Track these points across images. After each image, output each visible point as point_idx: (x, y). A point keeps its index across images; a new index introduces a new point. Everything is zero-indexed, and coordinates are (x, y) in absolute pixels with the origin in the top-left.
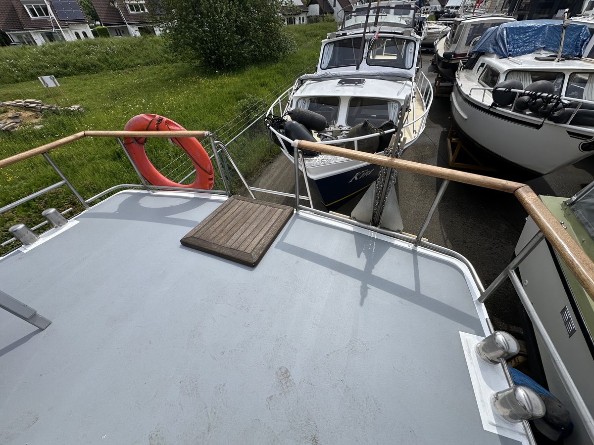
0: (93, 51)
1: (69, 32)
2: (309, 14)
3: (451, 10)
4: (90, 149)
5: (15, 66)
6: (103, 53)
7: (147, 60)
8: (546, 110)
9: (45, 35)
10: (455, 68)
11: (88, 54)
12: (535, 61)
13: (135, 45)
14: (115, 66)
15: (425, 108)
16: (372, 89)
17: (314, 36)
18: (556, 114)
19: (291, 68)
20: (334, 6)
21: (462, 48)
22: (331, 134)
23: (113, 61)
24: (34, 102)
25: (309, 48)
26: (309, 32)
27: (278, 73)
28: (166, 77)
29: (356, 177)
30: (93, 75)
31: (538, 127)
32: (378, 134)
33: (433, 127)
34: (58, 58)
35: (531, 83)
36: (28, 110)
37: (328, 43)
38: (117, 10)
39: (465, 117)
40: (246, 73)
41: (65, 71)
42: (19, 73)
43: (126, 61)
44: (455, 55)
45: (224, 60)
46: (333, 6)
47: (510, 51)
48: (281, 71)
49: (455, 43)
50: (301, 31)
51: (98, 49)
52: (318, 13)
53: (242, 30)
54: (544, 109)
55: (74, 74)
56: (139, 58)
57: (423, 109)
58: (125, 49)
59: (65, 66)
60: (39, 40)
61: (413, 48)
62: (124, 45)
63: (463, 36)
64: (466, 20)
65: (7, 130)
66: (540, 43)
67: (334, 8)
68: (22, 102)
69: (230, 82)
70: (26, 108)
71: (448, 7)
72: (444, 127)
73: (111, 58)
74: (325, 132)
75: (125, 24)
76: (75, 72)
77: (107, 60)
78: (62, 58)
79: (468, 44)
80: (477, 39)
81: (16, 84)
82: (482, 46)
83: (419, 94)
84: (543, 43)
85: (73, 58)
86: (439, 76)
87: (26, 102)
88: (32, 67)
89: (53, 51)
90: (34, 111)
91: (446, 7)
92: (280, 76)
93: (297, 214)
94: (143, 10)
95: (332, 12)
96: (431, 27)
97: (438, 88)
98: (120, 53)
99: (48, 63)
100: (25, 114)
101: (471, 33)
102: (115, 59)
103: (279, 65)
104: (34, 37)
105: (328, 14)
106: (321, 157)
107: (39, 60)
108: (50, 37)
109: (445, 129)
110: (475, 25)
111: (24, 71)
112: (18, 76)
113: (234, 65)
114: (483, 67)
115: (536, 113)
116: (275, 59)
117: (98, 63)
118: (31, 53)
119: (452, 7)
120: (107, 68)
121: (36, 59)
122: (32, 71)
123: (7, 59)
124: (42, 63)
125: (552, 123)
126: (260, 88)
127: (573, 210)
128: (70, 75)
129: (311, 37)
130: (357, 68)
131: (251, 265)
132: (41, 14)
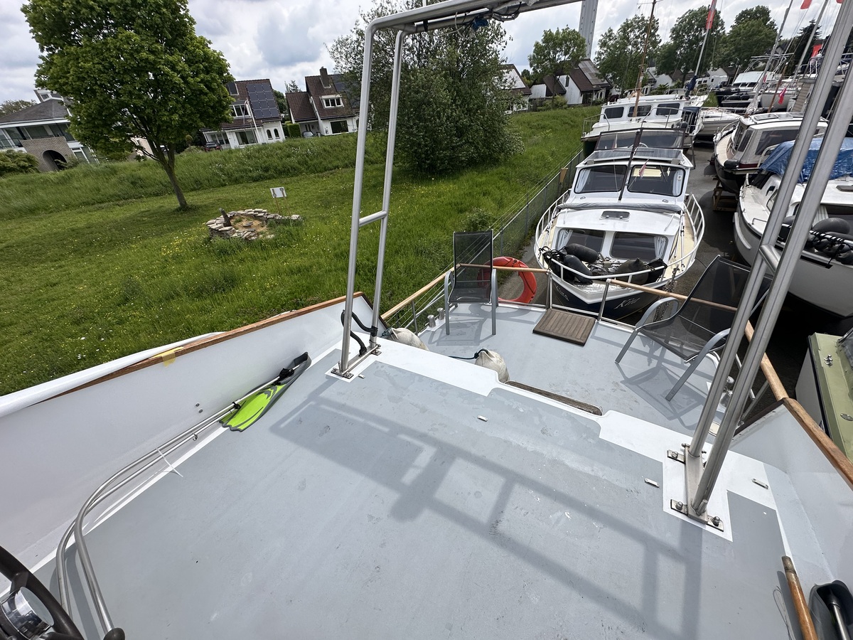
0: (294, 153)
1: (262, 130)
2: (532, 97)
3: (742, 88)
4: (322, 261)
5: (222, 170)
6: (303, 155)
7: (346, 162)
8: (831, 251)
9: (239, 135)
10: (740, 181)
11: (289, 156)
12: (837, 191)
13: (335, 146)
14: (313, 168)
15: (696, 238)
16: (638, 223)
17: (542, 128)
18: (842, 255)
19: (516, 172)
20: (567, 85)
21: (750, 156)
22: (602, 266)
23: (313, 163)
24: (261, 211)
25: (536, 144)
26: (535, 124)
27: (502, 178)
28: (373, 183)
29: (622, 305)
30: (293, 178)
31: (828, 266)
32: (650, 270)
33: (709, 252)
34: (261, 161)
35: (827, 217)
36: (256, 219)
37: (584, 169)
38: (311, 106)
39: (749, 247)
40: (463, 178)
41: (266, 174)
42: (226, 178)
43: (324, 163)
44: (741, 165)
45: (439, 165)
46: (564, 86)
47: (806, 176)
48: (505, 176)
49: (742, 149)
50: (524, 122)
51: (299, 151)
52: (544, 96)
53: (461, 132)
54: (829, 250)
55: (274, 177)
56: (338, 159)
57: (693, 238)
58: (325, 150)
59: (266, 170)
60: (234, 141)
61: (682, 176)
62: (324, 146)
63: (753, 142)
64: (756, 124)
65: (246, 239)
66: (845, 169)
67: (566, 88)
68: (251, 212)
69: (447, 189)
70: (255, 217)
71: (738, 85)
72: (725, 252)
73: (311, 160)
74: (596, 264)
75: (317, 119)
76: (275, 175)
77: (306, 162)
78: (265, 162)
79: (759, 152)
80: (772, 148)
81: (222, 188)
82: (773, 166)
83: (689, 219)
84: (849, 169)
85: (275, 161)
86: (720, 185)
87: (255, 212)
88: (237, 171)
89: (257, 155)
90: (260, 220)
91: (734, 85)
92: (504, 182)
93: (598, 323)
94: (339, 104)
95: (563, 93)
96: (710, 115)
97: (718, 198)
98: (319, 154)
99: (252, 167)
100: (256, 223)
101: (764, 137)
102: (315, 161)
103: (502, 169)
104: (229, 136)
105: (557, 96)
106: (594, 285)
107: (244, 164)
108: (244, 138)
109: (726, 254)
110: (767, 133)
111: (229, 175)
112: (224, 180)
113: (449, 169)
114: (773, 190)
115: (822, 253)
116: (495, 162)
117: (298, 165)
118: (237, 157)
119: (744, 85)
120: (305, 171)
121: (241, 163)
122: (237, 175)
123: (216, 163)
124: (246, 167)
125: (840, 263)
126: (482, 198)
127: (843, 346)
128: (269, 179)
129: (537, 129)
130: (620, 199)
131: (582, 345)
132: (239, 114)
